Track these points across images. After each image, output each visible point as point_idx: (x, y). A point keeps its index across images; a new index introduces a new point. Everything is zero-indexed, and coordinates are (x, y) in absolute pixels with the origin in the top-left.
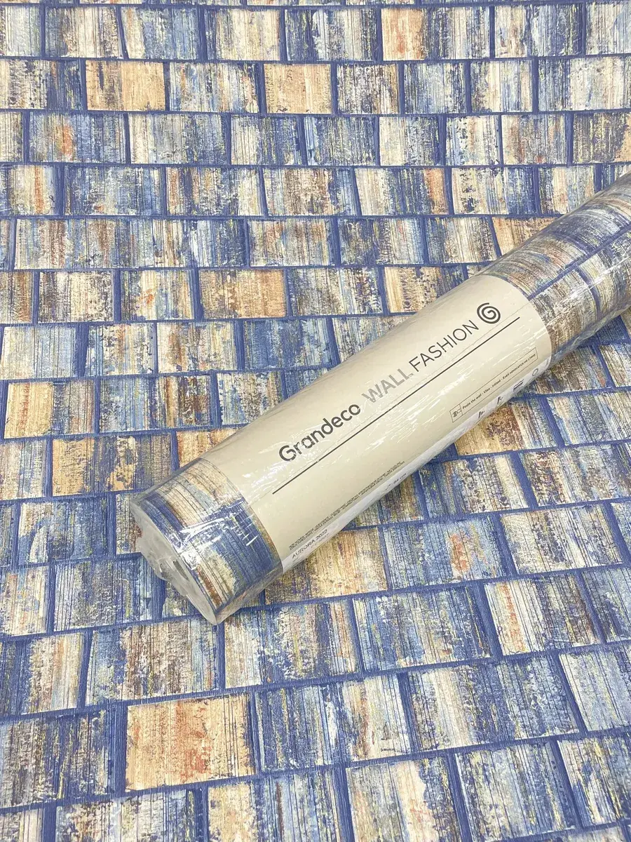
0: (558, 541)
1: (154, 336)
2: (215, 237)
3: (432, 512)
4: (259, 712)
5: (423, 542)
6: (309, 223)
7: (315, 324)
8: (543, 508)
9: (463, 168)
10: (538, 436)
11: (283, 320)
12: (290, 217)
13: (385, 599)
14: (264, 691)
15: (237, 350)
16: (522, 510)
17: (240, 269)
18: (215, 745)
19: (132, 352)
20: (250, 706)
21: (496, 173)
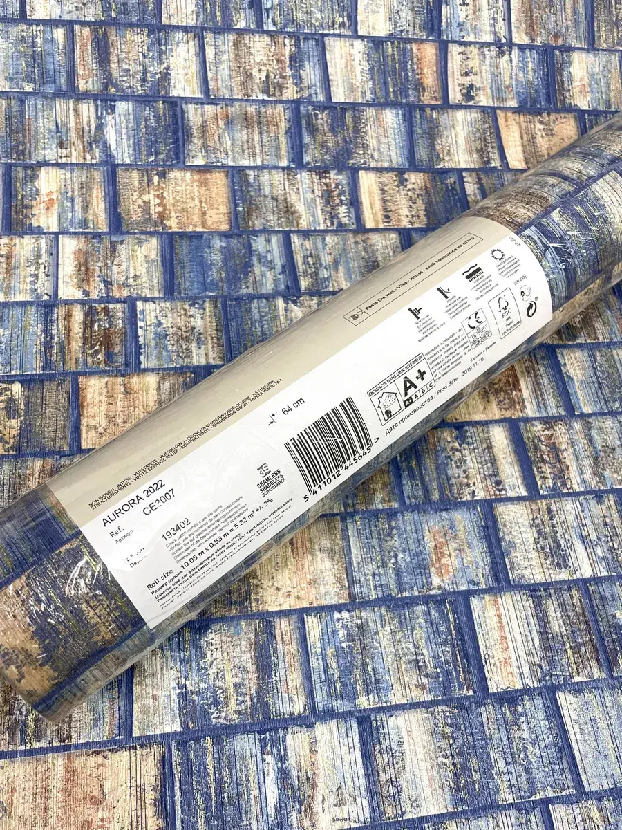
0: (562, 542)
1: (54, 252)
2: (138, 125)
3: (409, 498)
4: (177, 769)
5: (396, 538)
6: (263, 110)
7: (268, 241)
8: (544, 497)
9: (462, 44)
10: (543, 399)
11: (225, 235)
12: (238, 100)
13: (345, 614)
14: (184, 739)
15: (165, 272)
16: (519, 499)
17: (172, 167)
18: (116, 815)
19: (24, 272)
20: (164, 761)
21: (503, 53)
